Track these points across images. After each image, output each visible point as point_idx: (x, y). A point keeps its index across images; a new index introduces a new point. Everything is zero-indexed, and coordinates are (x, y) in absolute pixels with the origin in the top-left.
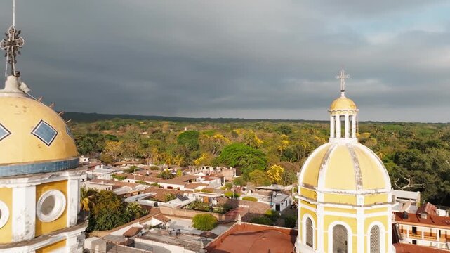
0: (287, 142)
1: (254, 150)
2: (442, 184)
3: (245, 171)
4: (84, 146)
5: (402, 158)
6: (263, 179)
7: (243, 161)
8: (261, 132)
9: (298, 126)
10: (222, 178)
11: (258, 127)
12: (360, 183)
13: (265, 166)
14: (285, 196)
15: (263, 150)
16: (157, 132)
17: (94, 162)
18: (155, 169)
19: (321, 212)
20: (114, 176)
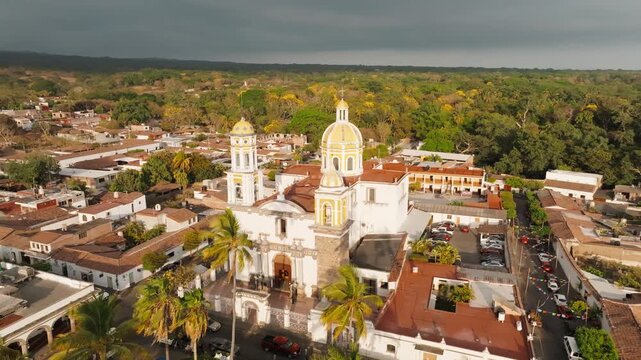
4: (140, 112)
10: (292, 145)
12: (344, 140)
16: (207, 88)
17: (157, 130)
18: (223, 137)
19: (329, 152)
20: (184, 144)
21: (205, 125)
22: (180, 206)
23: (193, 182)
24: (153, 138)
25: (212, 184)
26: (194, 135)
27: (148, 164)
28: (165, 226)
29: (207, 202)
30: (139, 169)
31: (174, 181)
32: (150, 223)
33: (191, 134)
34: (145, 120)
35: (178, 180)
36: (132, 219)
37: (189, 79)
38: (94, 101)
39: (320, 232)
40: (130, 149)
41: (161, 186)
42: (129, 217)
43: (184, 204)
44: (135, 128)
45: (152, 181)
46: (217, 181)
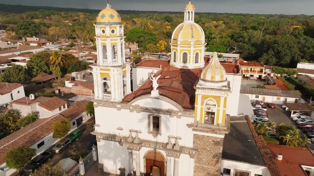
0: (169, 27)
1: (148, 32)
2: (251, 49)
3: (144, 45)
4: (33, 30)
5: (236, 36)
6: (155, 49)
7: (142, 39)
8: (152, 20)
9: (177, 17)
10: (130, 49)
11: (149, 17)
12: (193, 37)
13: (156, 41)
14: (167, 57)
15: (154, 32)
16: (75, 20)
17: (43, 41)
18: (86, 45)
19: (179, 48)
20: (61, 49)
21: (75, 38)
22: (53, 95)
23: (65, 74)
24: (40, 45)
25: (79, 76)
26: (67, 44)
27: (31, 61)
28: (38, 113)
29: (75, 90)
30: (23, 64)
31: (51, 73)
32: (25, 111)
33: (65, 43)
34: (36, 35)
35: (54, 72)
36: (9, 108)
37: (65, 15)
38: (7, 25)
39: (201, 131)
40: (22, 52)
41: (40, 77)
42: (7, 105)
43: (57, 92)
44: (29, 39)
45: (34, 73)
46: (83, 73)
